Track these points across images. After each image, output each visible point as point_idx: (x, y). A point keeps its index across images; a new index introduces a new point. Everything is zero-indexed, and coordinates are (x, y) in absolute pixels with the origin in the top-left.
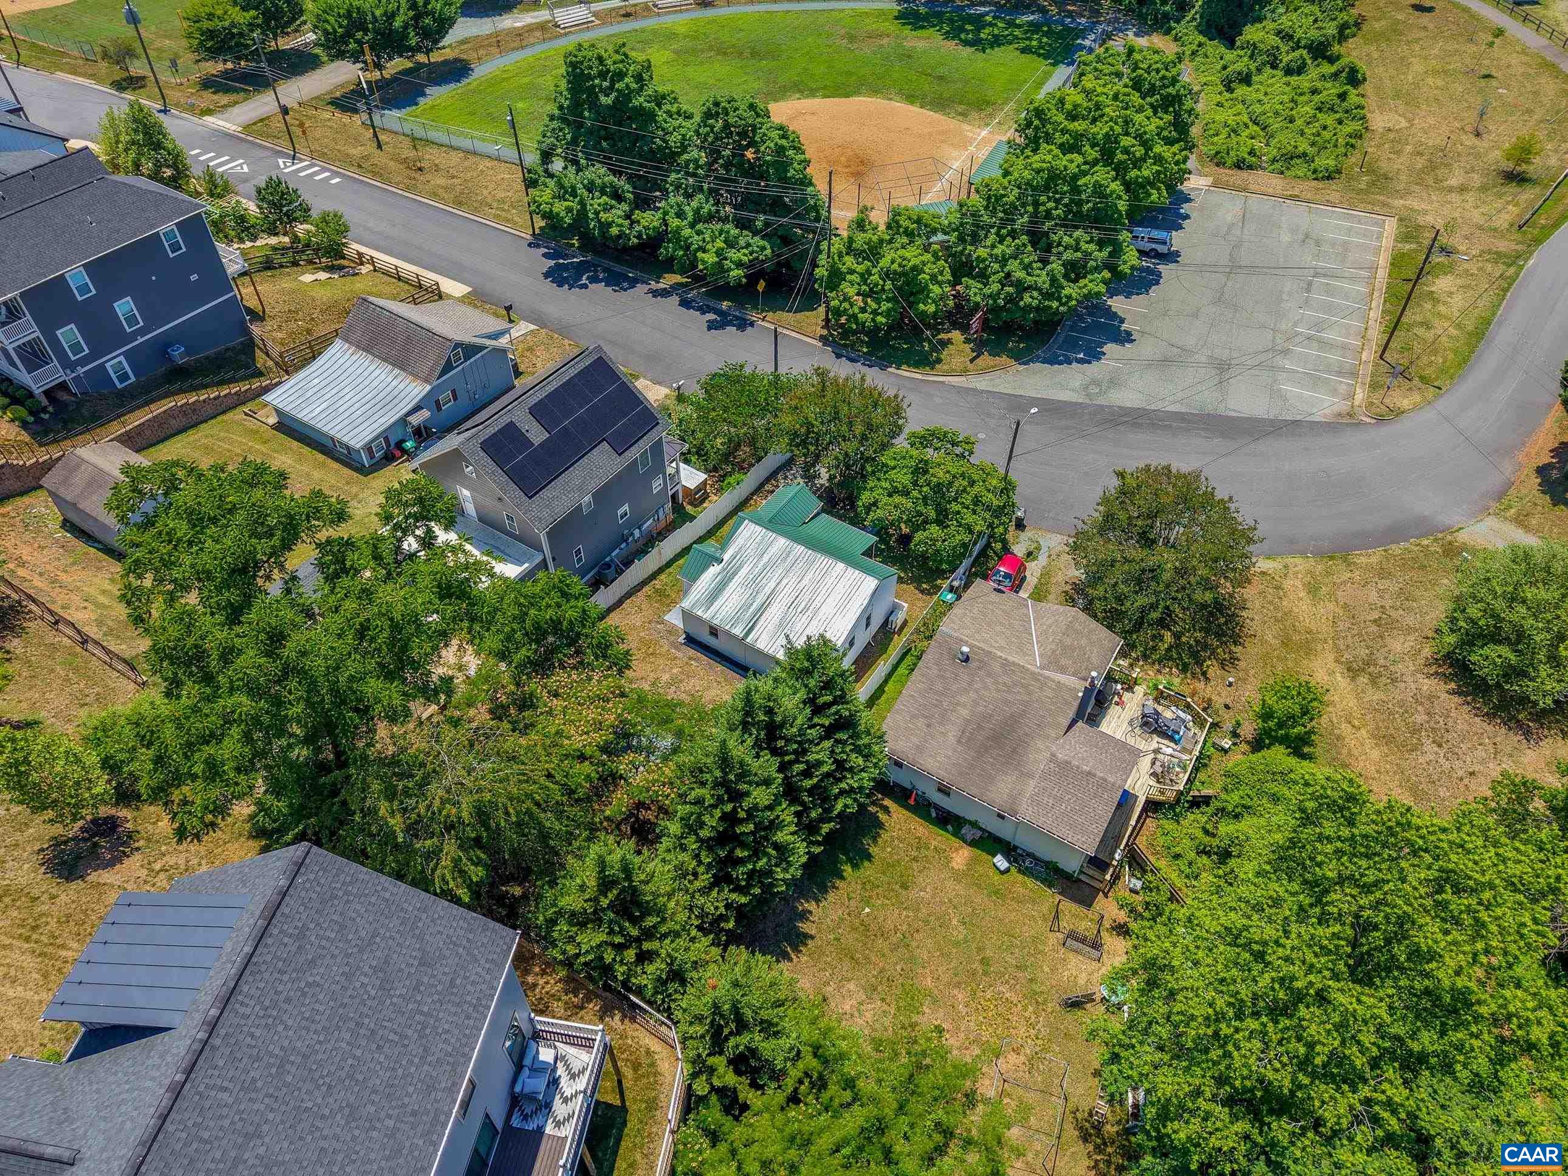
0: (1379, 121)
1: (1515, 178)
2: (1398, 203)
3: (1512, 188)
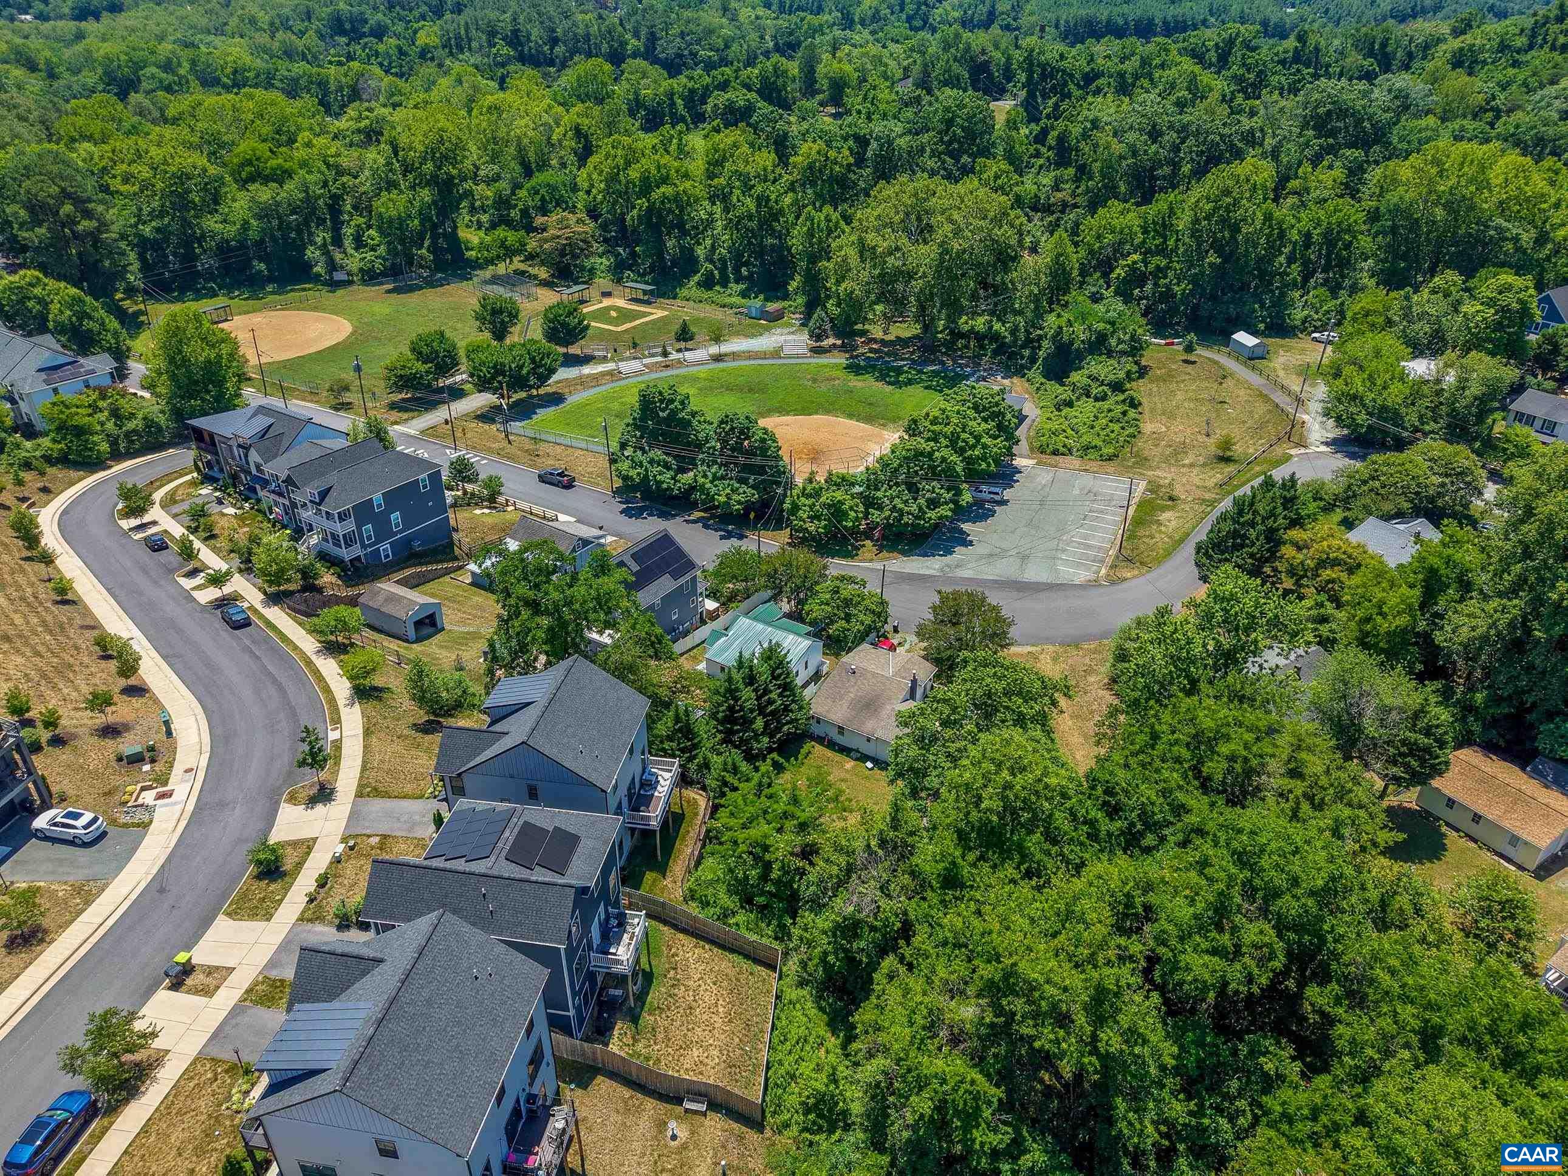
0: (1148, 427)
1: (1227, 460)
2: (1150, 473)
3: (1222, 465)
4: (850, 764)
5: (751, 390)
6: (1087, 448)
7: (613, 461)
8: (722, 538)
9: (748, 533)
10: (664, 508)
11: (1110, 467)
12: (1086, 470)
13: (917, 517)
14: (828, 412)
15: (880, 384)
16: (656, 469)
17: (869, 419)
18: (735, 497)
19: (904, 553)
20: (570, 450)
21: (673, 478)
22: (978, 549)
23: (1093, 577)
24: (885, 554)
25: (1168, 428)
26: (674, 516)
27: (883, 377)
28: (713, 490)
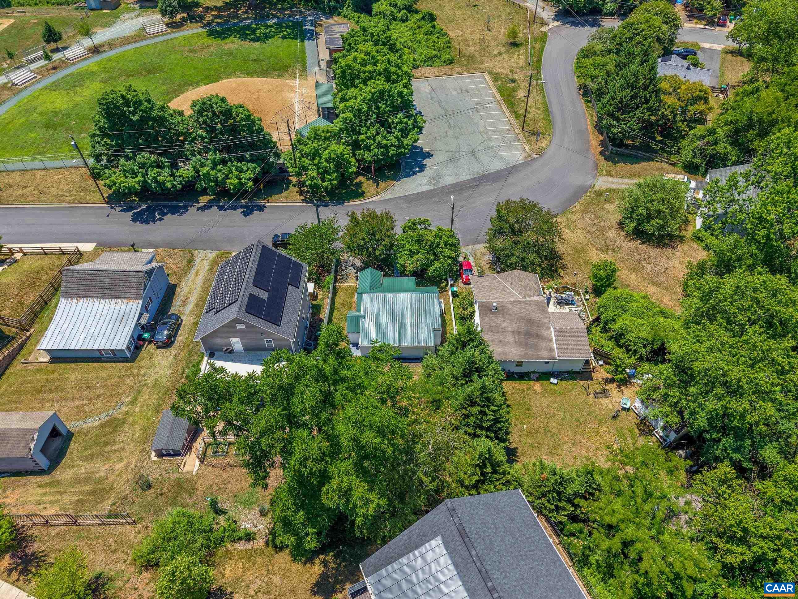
0: (452, 33)
1: (514, 45)
2: (483, 66)
3: (516, 49)
4: (538, 387)
5: (149, 72)
6: (431, 58)
7: (96, 176)
8: (245, 214)
9: (262, 202)
10: (174, 203)
11: (456, 67)
12: (444, 75)
13: (399, 147)
14: (229, 76)
15: (246, 43)
16: (153, 172)
17: (265, 73)
18: (243, 175)
19: (396, 178)
20: (29, 175)
21: (172, 175)
22: (439, 157)
23: (524, 154)
24: (382, 185)
25: (462, 31)
26: (185, 208)
27: (243, 37)
28: (220, 176)
